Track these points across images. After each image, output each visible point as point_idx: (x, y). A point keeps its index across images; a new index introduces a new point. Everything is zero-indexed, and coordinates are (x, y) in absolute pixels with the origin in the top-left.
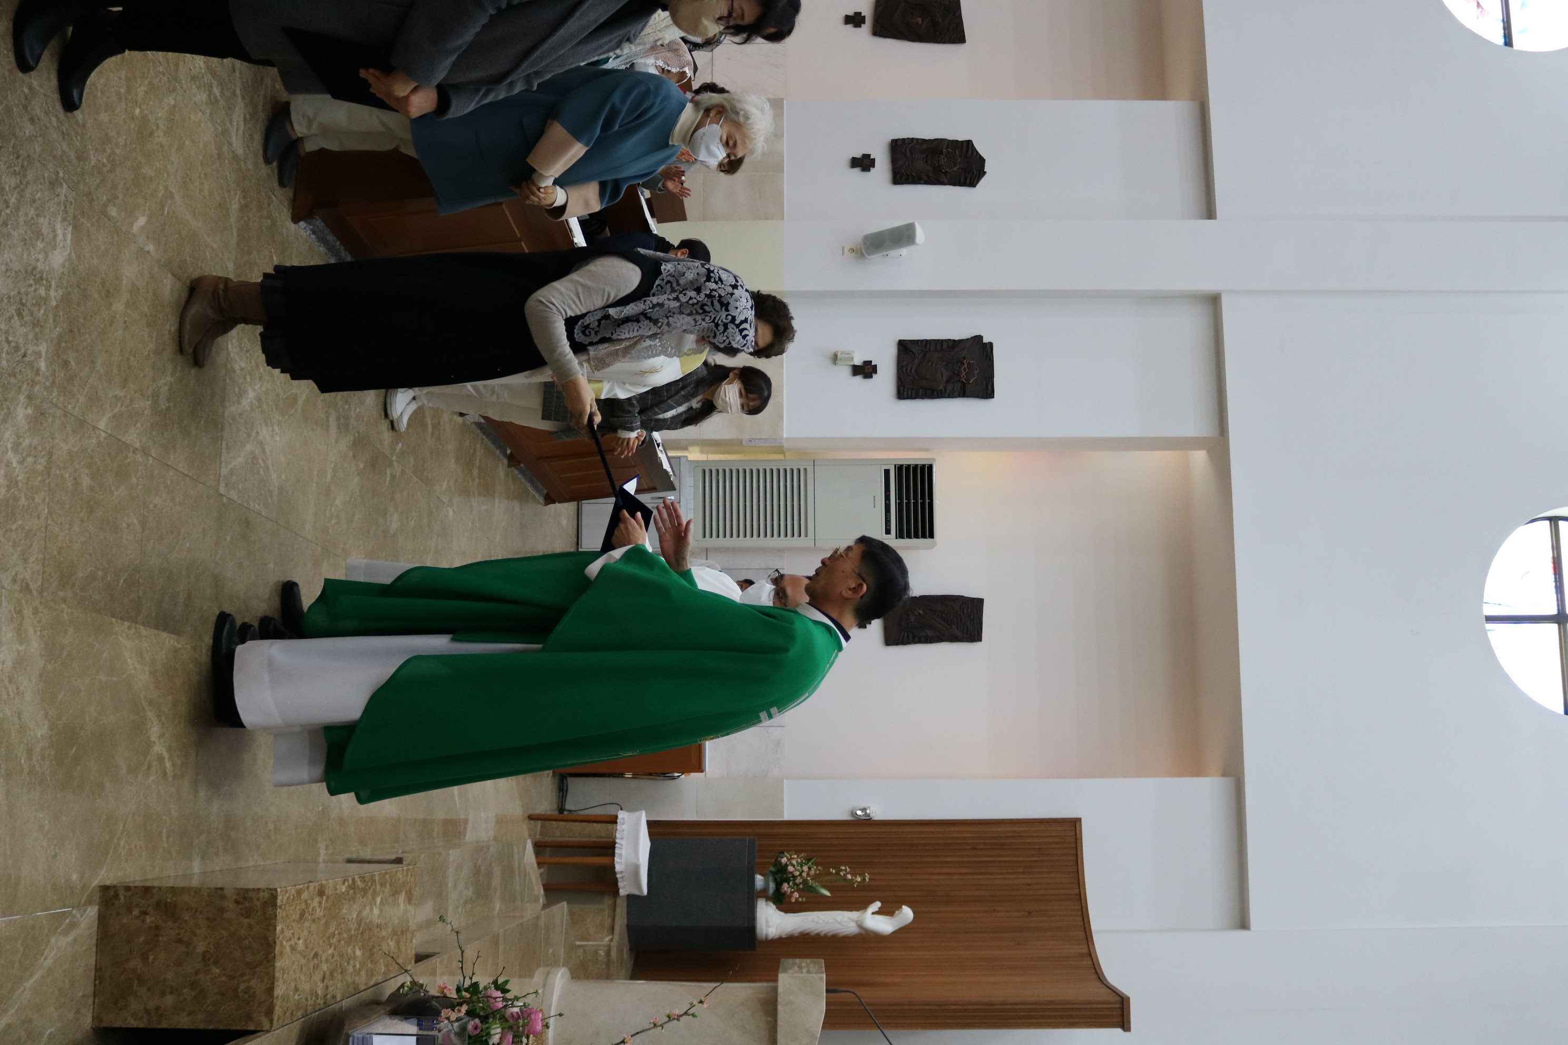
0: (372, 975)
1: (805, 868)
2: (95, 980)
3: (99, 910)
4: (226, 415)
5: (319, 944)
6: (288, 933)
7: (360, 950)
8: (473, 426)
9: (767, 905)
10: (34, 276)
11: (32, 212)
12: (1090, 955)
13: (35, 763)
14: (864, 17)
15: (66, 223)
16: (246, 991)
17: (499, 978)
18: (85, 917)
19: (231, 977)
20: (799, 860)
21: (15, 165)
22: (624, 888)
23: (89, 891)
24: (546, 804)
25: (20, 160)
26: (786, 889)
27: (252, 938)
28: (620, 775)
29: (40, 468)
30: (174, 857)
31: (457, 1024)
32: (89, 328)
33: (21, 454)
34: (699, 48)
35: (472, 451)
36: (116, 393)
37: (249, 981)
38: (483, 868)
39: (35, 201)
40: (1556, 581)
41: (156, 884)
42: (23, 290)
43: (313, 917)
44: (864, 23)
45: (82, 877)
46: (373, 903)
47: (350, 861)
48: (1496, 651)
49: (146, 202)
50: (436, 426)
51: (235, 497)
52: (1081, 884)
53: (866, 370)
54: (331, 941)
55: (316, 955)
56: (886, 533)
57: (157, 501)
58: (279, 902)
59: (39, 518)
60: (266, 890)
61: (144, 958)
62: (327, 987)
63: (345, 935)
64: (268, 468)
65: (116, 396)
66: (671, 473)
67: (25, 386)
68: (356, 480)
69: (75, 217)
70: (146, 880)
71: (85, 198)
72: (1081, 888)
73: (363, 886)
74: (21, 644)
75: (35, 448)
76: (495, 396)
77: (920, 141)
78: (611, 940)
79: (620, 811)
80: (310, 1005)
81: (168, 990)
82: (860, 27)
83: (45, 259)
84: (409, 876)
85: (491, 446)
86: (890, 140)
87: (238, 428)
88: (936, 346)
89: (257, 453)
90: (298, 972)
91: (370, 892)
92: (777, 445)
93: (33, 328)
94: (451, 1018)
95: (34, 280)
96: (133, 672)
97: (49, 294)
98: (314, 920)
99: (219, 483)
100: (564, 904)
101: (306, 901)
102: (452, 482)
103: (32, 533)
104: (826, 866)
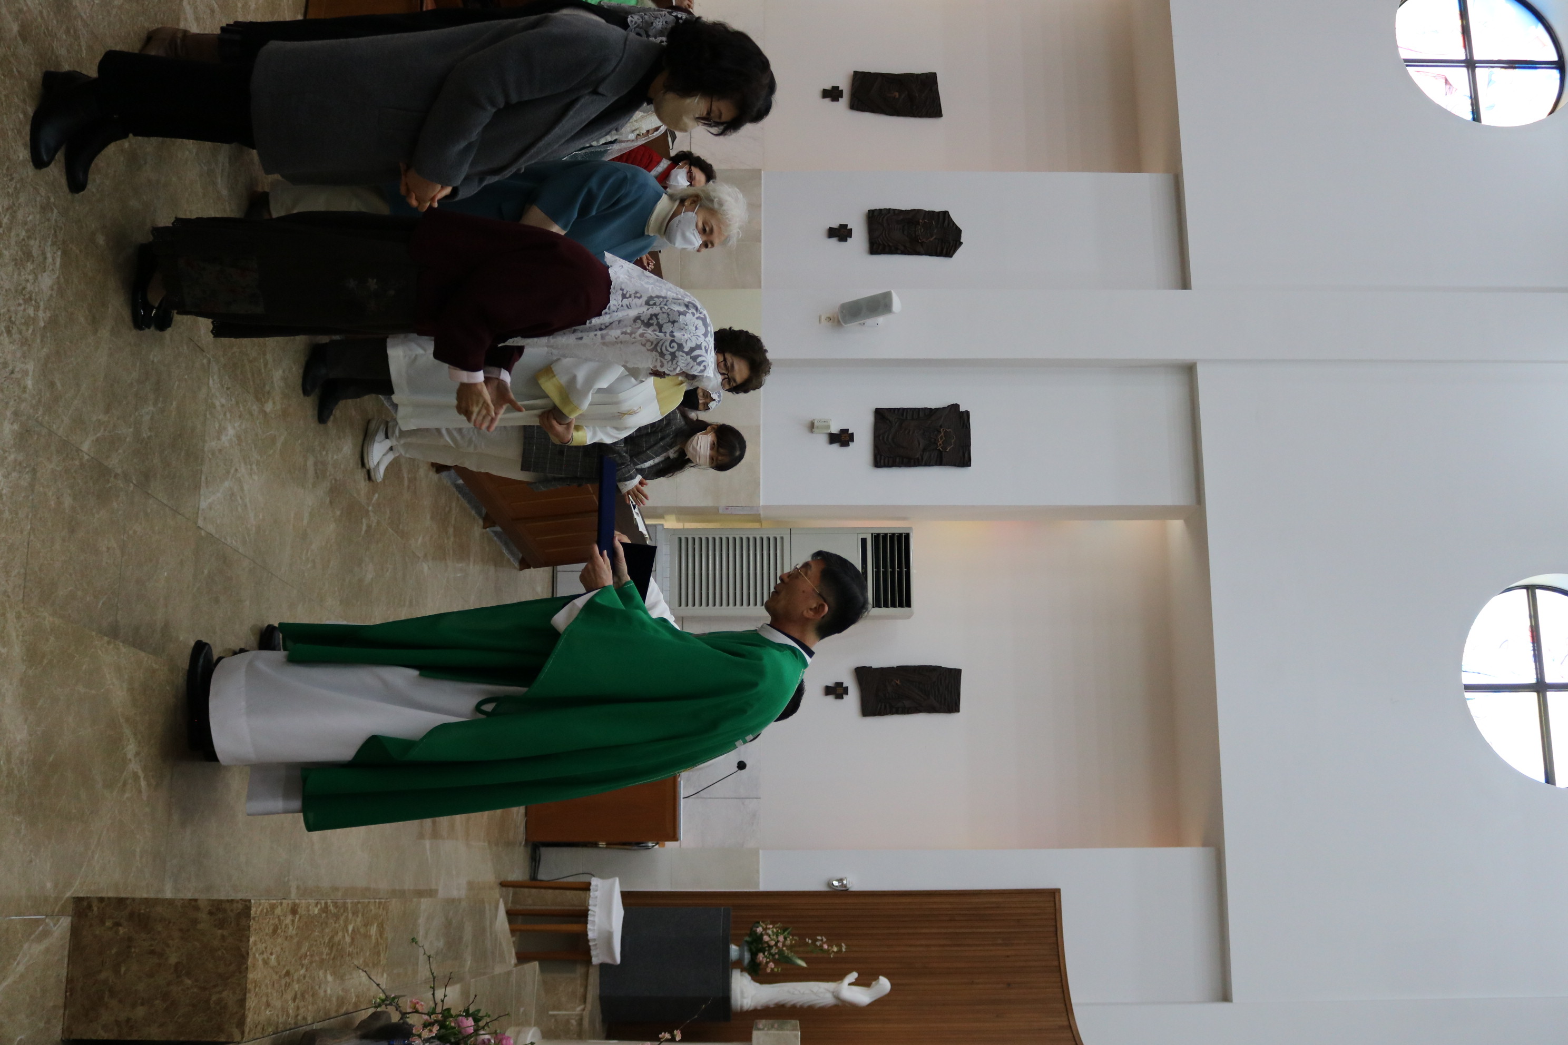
0: (343, 1003)
1: (781, 938)
2: (66, 992)
3: (72, 921)
4: (206, 449)
5: (291, 962)
6: (261, 946)
9: (741, 975)
10: (24, 295)
11: (24, 233)
12: (1070, 1028)
13: (14, 767)
14: (842, 91)
15: (55, 248)
16: (218, 1002)
17: (470, 1007)
18: (59, 927)
19: (204, 989)
20: (775, 930)
21: (8, 186)
22: (597, 956)
23: (63, 902)
24: (518, 874)
25: (13, 183)
26: (761, 959)
27: (225, 949)
28: (595, 845)
29: (23, 484)
32: (75, 352)
33: (6, 468)
35: (447, 509)
36: (100, 418)
37: (220, 992)
38: (454, 921)
39: (27, 223)
40: (1534, 650)
41: (129, 896)
42: (12, 308)
43: (286, 934)
44: (842, 97)
45: (56, 887)
46: (345, 930)
48: (1476, 720)
50: (412, 480)
51: (213, 532)
52: (1061, 957)
53: (843, 438)
54: (303, 962)
55: (288, 974)
57: (137, 527)
58: (252, 912)
59: (22, 533)
60: (240, 902)
61: (116, 969)
62: (298, 1008)
63: (317, 958)
64: (246, 506)
65: (99, 420)
66: (647, 536)
67: (12, 403)
68: (332, 526)
69: (64, 242)
71: (74, 224)
72: (1061, 960)
73: (336, 911)
74: (4, 646)
75: (20, 464)
77: (897, 212)
78: (584, 1010)
79: (593, 878)
80: (281, 1023)
81: (139, 1001)
82: (838, 100)
83: (35, 281)
84: (381, 909)
85: (467, 506)
86: (866, 210)
87: (217, 464)
88: (913, 415)
89: (235, 491)
90: (270, 987)
91: (342, 918)
92: (752, 513)
93: (21, 346)
94: (423, 1035)
95: (23, 299)
96: (111, 687)
97: (37, 315)
98: (287, 937)
99: (197, 517)
100: (536, 964)
101: (279, 917)
102: (427, 538)
103: (15, 547)
104: (803, 936)
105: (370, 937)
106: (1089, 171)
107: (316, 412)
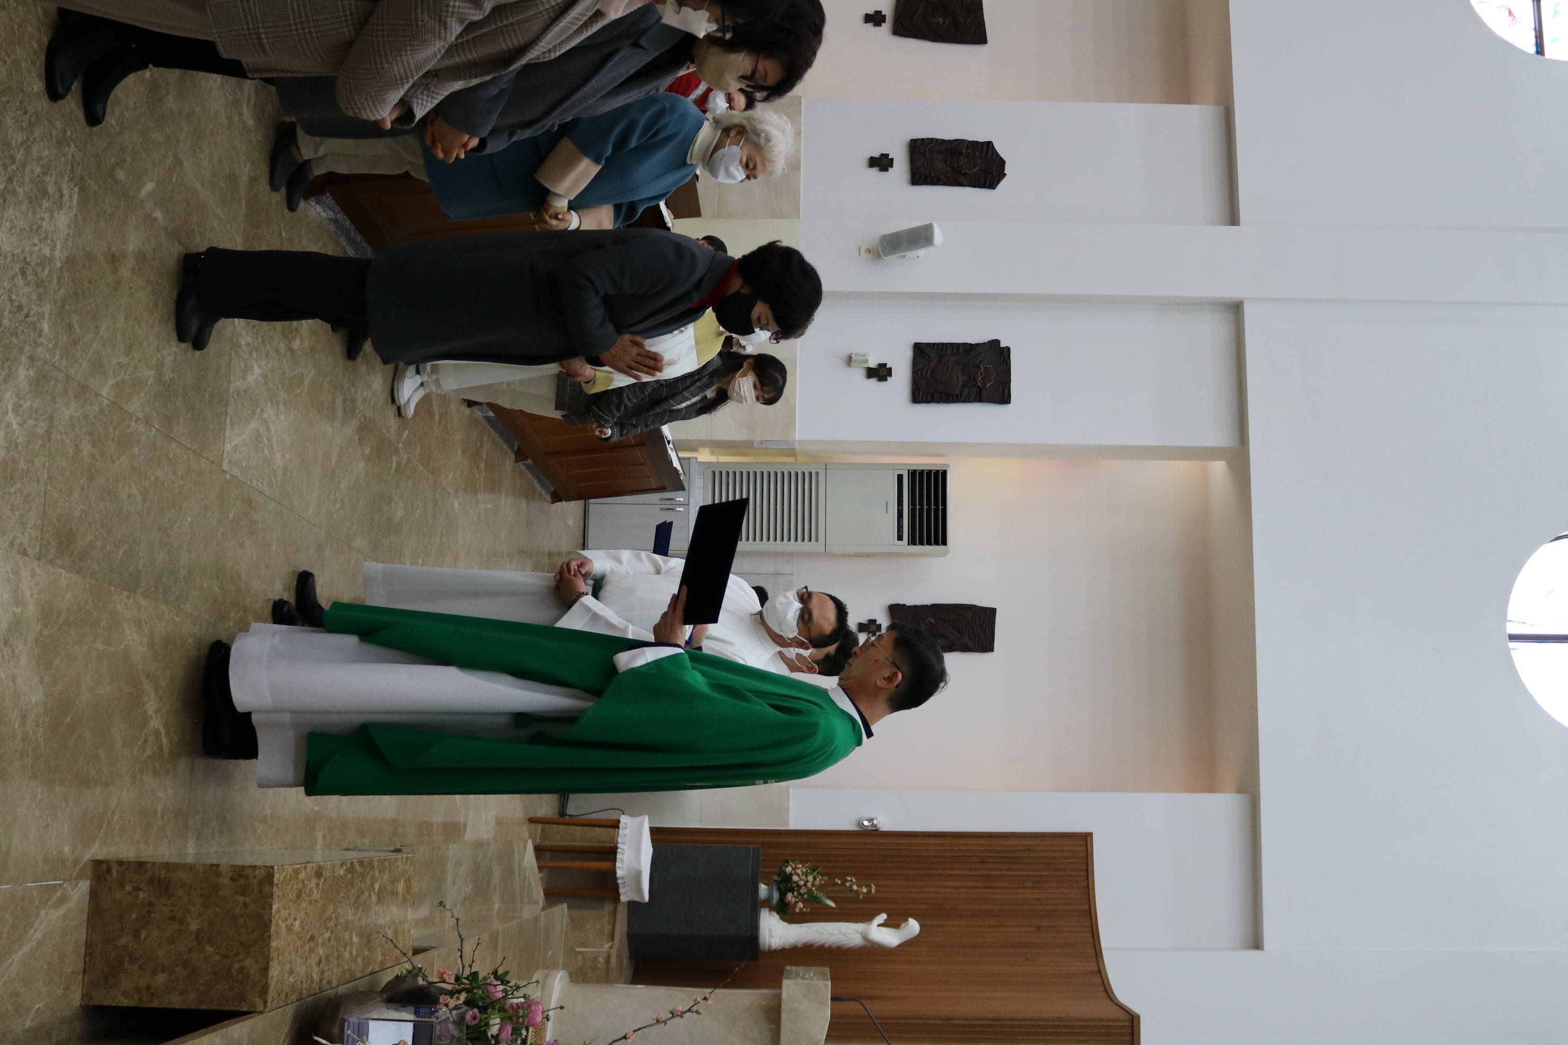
0: (369, 964)
1: (810, 878)
2: (85, 957)
3: (91, 884)
4: (231, 390)
5: (315, 926)
6: (284, 913)
7: (357, 936)
8: (481, 418)
9: (770, 914)
10: (39, 235)
11: (39, 169)
12: (1100, 973)
13: (29, 730)
14: (885, 16)
15: (73, 184)
16: (240, 970)
17: (499, 969)
18: (77, 891)
19: (225, 957)
20: (804, 870)
21: (22, 120)
22: (625, 894)
23: (81, 865)
24: (546, 812)
25: (27, 116)
26: (790, 899)
27: (247, 917)
29: (41, 431)
30: (168, 834)
31: (455, 1011)
32: (94, 293)
33: (22, 416)
35: (479, 444)
36: (120, 360)
37: (243, 961)
38: (482, 865)
39: (42, 158)
41: (149, 860)
42: (27, 249)
43: (310, 899)
44: (884, 22)
45: (74, 851)
46: (371, 888)
48: (1519, 670)
49: (154, 168)
50: (443, 415)
51: (238, 475)
52: (1091, 901)
53: (880, 373)
54: (328, 925)
55: (312, 938)
56: (898, 540)
57: (159, 473)
58: (275, 879)
59: (38, 482)
60: (263, 868)
61: (136, 935)
62: (323, 972)
63: (342, 920)
64: (272, 447)
65: (119, 363)
66: (681, 472)
67: (27, 347)
68: (362, 465)
69: (81, 178)
70: (138, 856)
71: (92, 159)
72: (1092, 904)
73: (362, 871)
74: (18, 606)
75: (36, 411)
77: (939, 142)
78: (611, 947)
79: (623, 816)
80: (305, 989)
81: (160, 968)
82: (880, 25)
83: (51, 220)
84: (408, 865)
85: (499, 440)
86: (909, 140)
87: (242, 404)
88: (953, 349)
89: (261, 432)
90: (293, 954)
91: (368, 878)
92: (788, 447)
93: (36, 288)
94: (450, 1005)
95: (39, 239)
96: (131, 642)
97: (54, 255)
98: (311, 901)
99: (222, 460)
100: (564, 906)
101: (303, 881)
102: (458, 474)
103: (31, 497)
104: (832, 876)
105: (397, 893)
106: (1138, 101)
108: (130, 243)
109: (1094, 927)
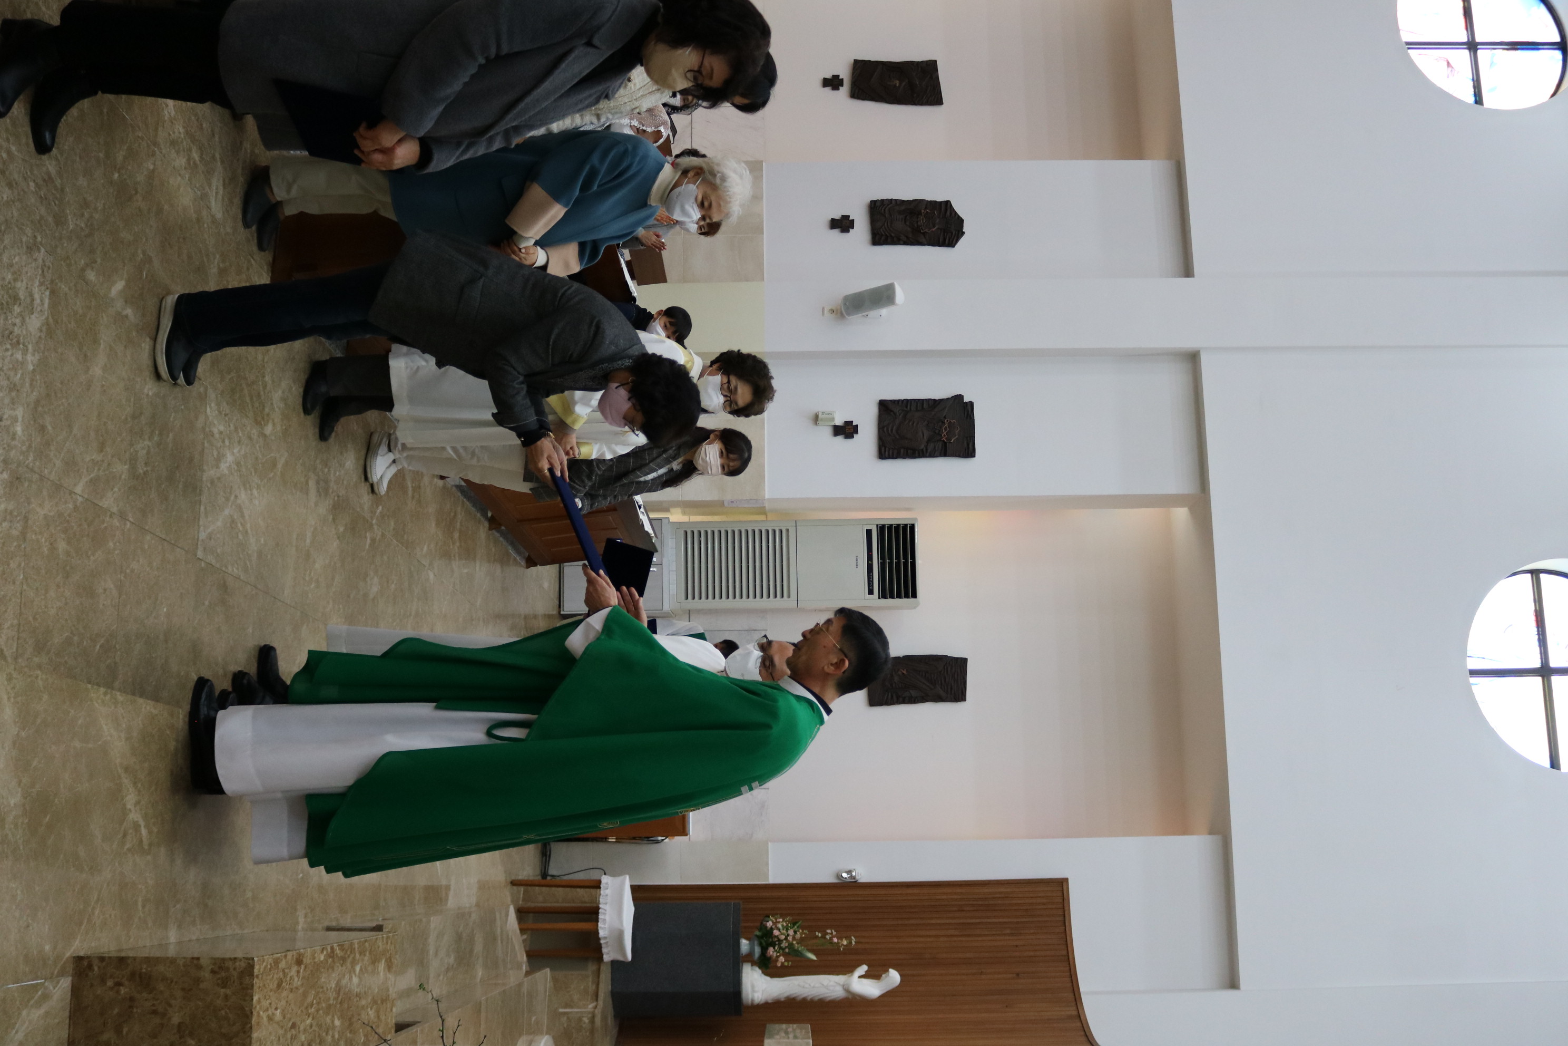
1: (791, 932)
3: (72, 981)
4: (204, 479)
5: (296, 1014)
6: (265, 1003)
7: (339, 1020)
8: (454, 489)
9: (752, 969)
10: (11, 340)
11: (10, 276)
12: (1079, 1018)
13: (7, 833)
14: (842, 79)
15: (43, 288)
18: (58, 989)
20: (785, 924)
22: (608, 954)
23: (62, 963)
24: (528, 870)
26: (771, 953)
27: (229, 1009)
28: (604, 839)
29: (15, 533)
30: (150, 925)
32: (66, 393)
34: (677, 111)
35: (452, 514)
36: (93, 457)
38: (464, 935)
39: (13, 265)
40: (1538, 634)
41: (131, 954)
43: (291, 987)
44: (842, 86)
45: (55, 948)
46: (352, 972)
47: (329, 929)
48: (1480, 705)
49: (124, 266)
50: (416, 489)
51: (213, 562)
52: (1069, 945)
53: (847, 430)
54: (310, 1011)
55: (294, 1026)
56: (869, 594)
57: (134, 565)
58: (256, 971)
59: (14, 583)
60: (243, 960)
61: (118, 1031)
63: (324, 1005)
64: (247, 532)
65: (93, 460)
66: (653, 535)
68: (336, 543)
69: (52, 281)
70: (120, 951)
71: (62, 262)
72: (1069, 949)
73: (342, 954)
75: (11, 513)
76: (475, 459)
77: (898, 203)
78: (596, 1007)
79: (604, 876)
82: (839, 89)
83: (22, 325)
84: (389, 944)
85: (472, 509)
86: (869, 201)
87: (216, 492)
88: (917, 406)
89: (235, 517)
91: (349, 960)
92: (758, 506)
93: (9, 392)
95: (11, 344)
96: (109, 738)
97: (26, 359)
98: (292, 989)
99: (197, 548)
100: (548, 970)
101: (283, 971)
102: (432, 546)
103: (8, 598)
104: (812, 929)
105: (378, 973)
106: (1091, 159)
107: (317, 430)
108: (102, 341)
109: (1072, 972)
